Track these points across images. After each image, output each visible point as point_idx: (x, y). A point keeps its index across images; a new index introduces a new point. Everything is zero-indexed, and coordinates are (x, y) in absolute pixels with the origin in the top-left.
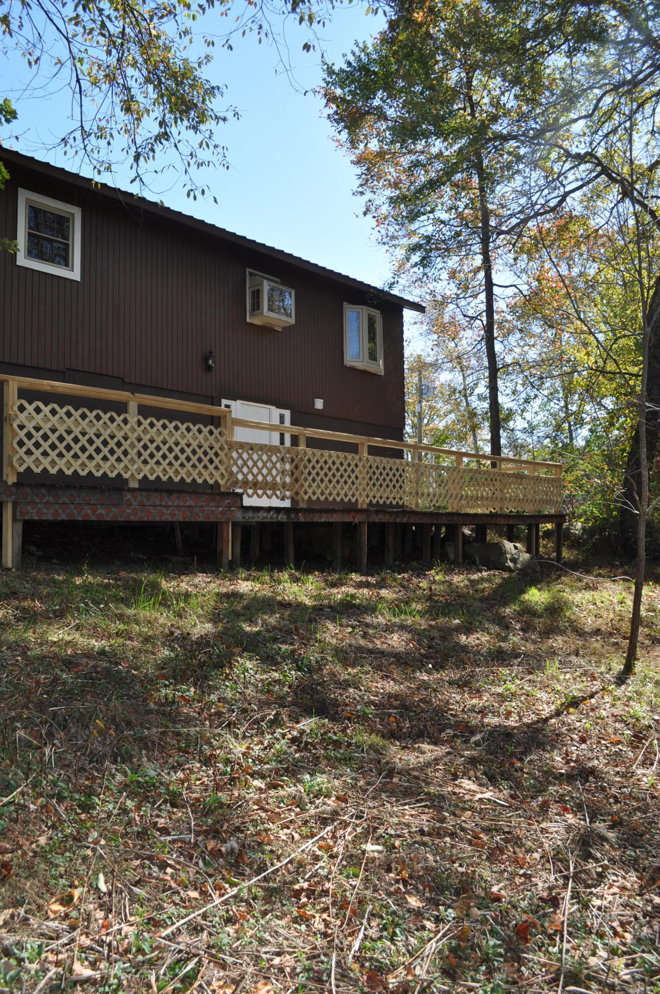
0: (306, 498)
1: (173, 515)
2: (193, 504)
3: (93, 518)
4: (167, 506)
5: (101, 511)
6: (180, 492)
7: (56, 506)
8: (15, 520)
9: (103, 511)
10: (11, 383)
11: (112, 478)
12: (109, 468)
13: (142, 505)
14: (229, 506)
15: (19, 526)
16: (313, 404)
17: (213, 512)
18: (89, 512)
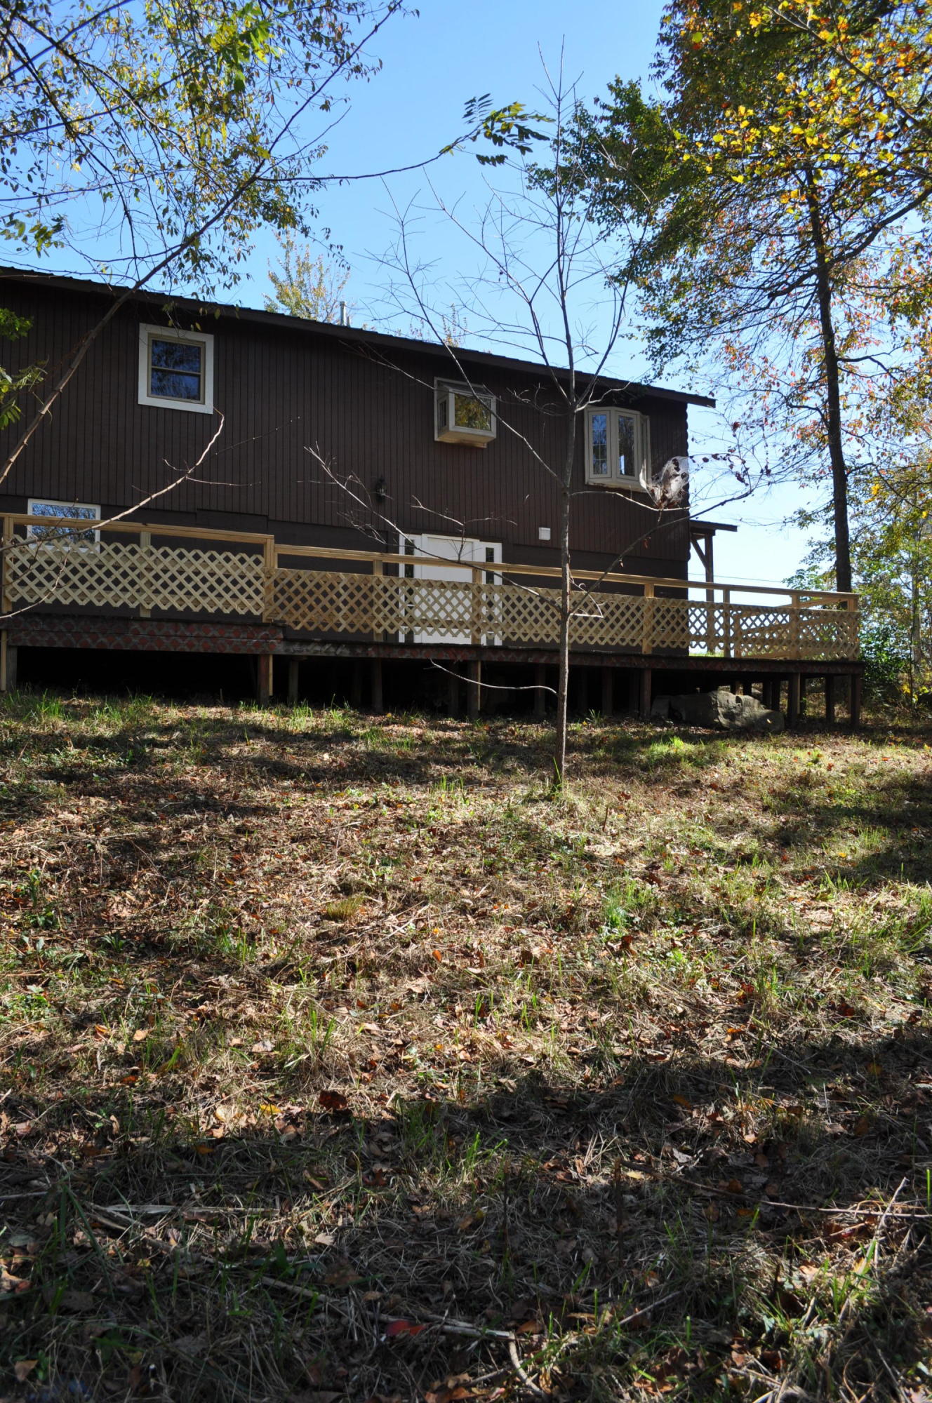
0: (380, 631)
1: (190, 645)
2: (217, 634)
3: (94, 646)
4: (183, 637)
5: (103, 639)
6: (202, 622)
7: (52, 634)
8: (9, 647)
9: (104, 640)
10: (6, 521)
11: (115, 608)
12: (114, 598)
13: (152, 634)
14: (266, 638)
15: (14, 653)
16: (537, 534)
17: (244, 644)
18: (89, 640)
